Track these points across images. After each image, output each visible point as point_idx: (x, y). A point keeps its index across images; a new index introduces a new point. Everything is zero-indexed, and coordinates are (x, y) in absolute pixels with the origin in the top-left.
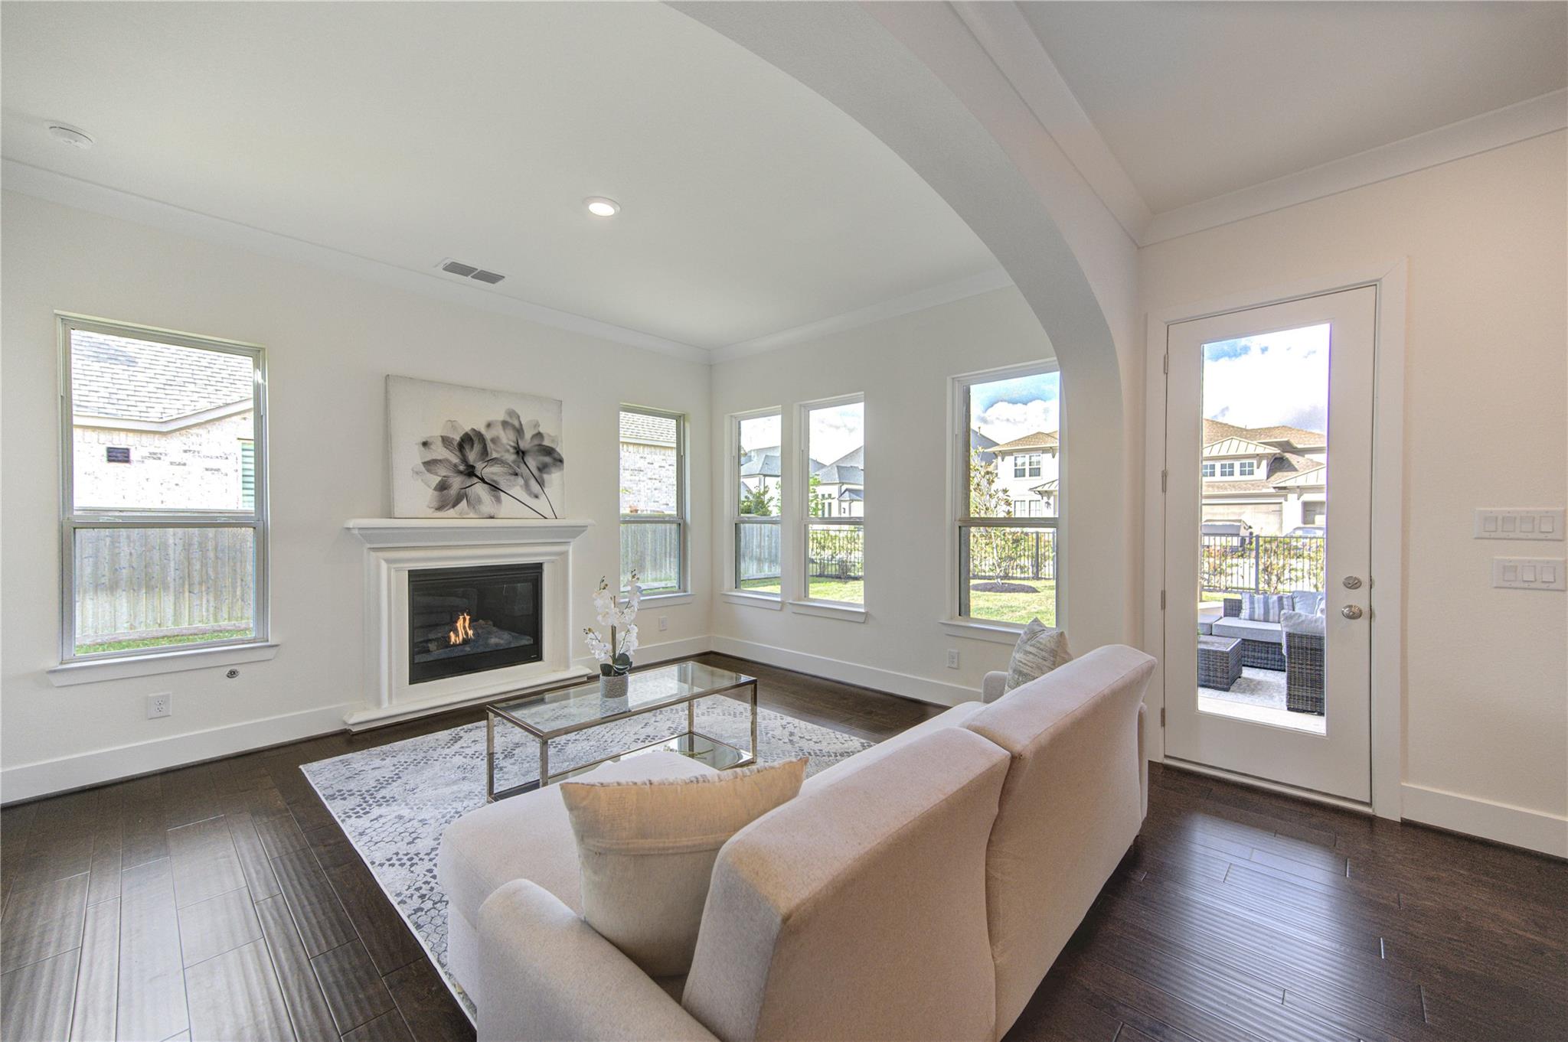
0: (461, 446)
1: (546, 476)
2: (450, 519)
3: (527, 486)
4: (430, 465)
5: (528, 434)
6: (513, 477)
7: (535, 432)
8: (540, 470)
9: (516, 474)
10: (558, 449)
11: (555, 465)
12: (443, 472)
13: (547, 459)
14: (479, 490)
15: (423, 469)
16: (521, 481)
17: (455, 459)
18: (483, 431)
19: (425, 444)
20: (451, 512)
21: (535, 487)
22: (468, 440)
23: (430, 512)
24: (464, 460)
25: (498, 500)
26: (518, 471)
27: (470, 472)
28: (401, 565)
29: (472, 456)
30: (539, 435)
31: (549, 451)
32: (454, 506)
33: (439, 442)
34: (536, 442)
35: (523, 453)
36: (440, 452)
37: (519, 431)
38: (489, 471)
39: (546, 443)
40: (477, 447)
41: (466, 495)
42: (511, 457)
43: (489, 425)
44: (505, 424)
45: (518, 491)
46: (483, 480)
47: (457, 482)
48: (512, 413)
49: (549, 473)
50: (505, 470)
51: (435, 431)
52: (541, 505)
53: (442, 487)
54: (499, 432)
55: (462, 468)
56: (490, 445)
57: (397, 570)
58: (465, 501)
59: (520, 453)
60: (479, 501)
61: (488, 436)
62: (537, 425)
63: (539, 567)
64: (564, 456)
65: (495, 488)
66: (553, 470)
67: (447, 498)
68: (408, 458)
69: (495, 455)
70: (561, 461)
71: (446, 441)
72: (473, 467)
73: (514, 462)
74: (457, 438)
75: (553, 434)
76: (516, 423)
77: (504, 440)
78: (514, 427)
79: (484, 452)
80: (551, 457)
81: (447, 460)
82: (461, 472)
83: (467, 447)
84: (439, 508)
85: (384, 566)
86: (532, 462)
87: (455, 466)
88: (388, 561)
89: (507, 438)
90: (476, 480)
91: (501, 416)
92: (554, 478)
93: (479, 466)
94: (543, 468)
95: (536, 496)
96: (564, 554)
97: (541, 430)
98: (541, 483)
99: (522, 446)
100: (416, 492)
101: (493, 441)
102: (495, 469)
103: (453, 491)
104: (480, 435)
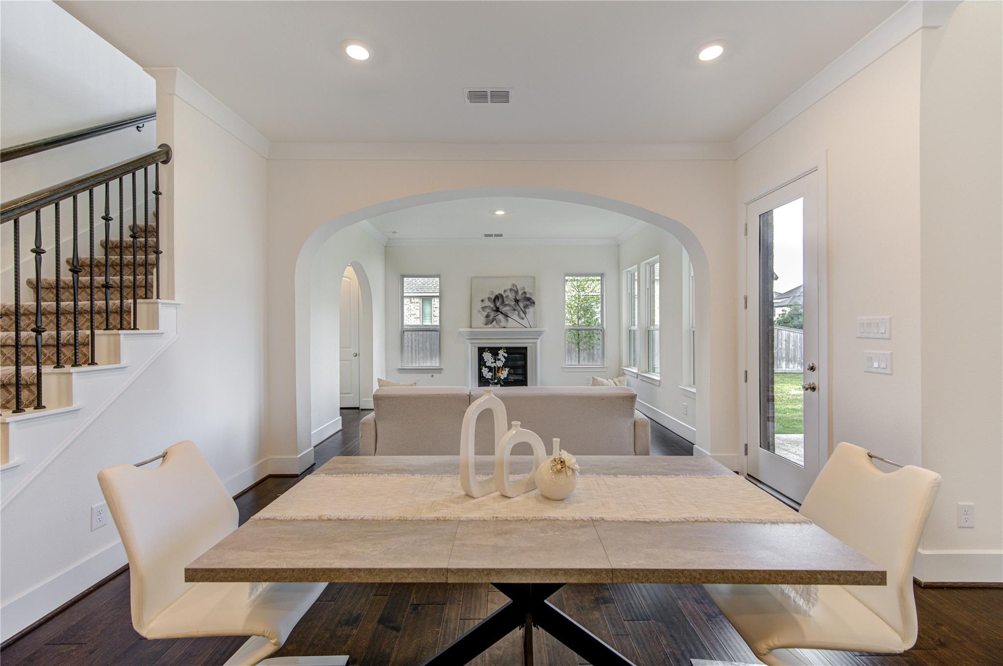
0: (494, 301)
1: (527, 310)
2: (490, 329)
3: (519, 315)
4: (483, 308)
5: (520, 293)
6: (513, 311)
7: (523, 292)
8: (525, 307)
9: (515, 310)
10: (533, 298)
11: (531, 305)
12: (488, 310)
13: (528, 303)
14: (500, 317)
15: (481, 310)
16: (516, 312)
17: (492, 306)
18: (502, 293)
19: (482, 301)
20: (490, 326)
21: (522, 315)
22: (497, 298)
23: (483, 326)
24: (495, 306)
25: (507, 321)
26: (516, 308)
27: (497, 310)
28: (475, 345)
29: (498, 304)
30: (525, 293)
31: (529, 299)
32: (491, 323)
33: (487, 299)
34: (523, 296)
35: (518, 301)
36: (487, 303)
37: (517, 292)
38: (504, 309)
39: (528, 296)
40: (500, 300)
41: (496, 319)
42: (513, 303)
43: (505, 291)
44: (511, 290)
45: (515, 317)
46: (502, 313)
47: (492, 314)
48: (514, 285)
49: (529, 308)
50: (510, 308)
51: (486, 296)
52: (525, 322)
53: (487, 316)
54: (508, 293)
55: (494, 309)
56: (505, 299)
57: (474, 347)
58: (495, 322)
59: (517, 301)
60: (500, 321)
61: (504, 296)
62: (524, 288)
63: (526, 348)
64: (535, 301)
65: (506, 316)
66: (530, 307)
67: (489, 321)
68: (478, 306)
69: (507, 303)
70: (534, 303)
71: (489, 299)
72: (498, 308)
73: (514, 305)
74: (493, 297)
75: (530, 292)
76: (515, 289)
77: (511, 297)
78: (514, 290)
79: (503, 301)
80: (529, 301)
81: (489, 306)
82: (494, 310)
83: (496, 300)
84: (486, 324)
85: (470, 345)
86: (521, 305)
87: (492, 308)
88: (471, 343)
89: (511, 295)
90: (499, 313)
91: (510, 287)
92: (530, 311)
93: (501, 307)
94: (526, 307)
95: (523, 319)
96: (535, 343)
97: (526, 290)
98: (525, 313)
99: (517, 298)
100: (480, 319)
101: (506, 297)
102: (507, 308)
103: (491, 318)
104: (501, 295)
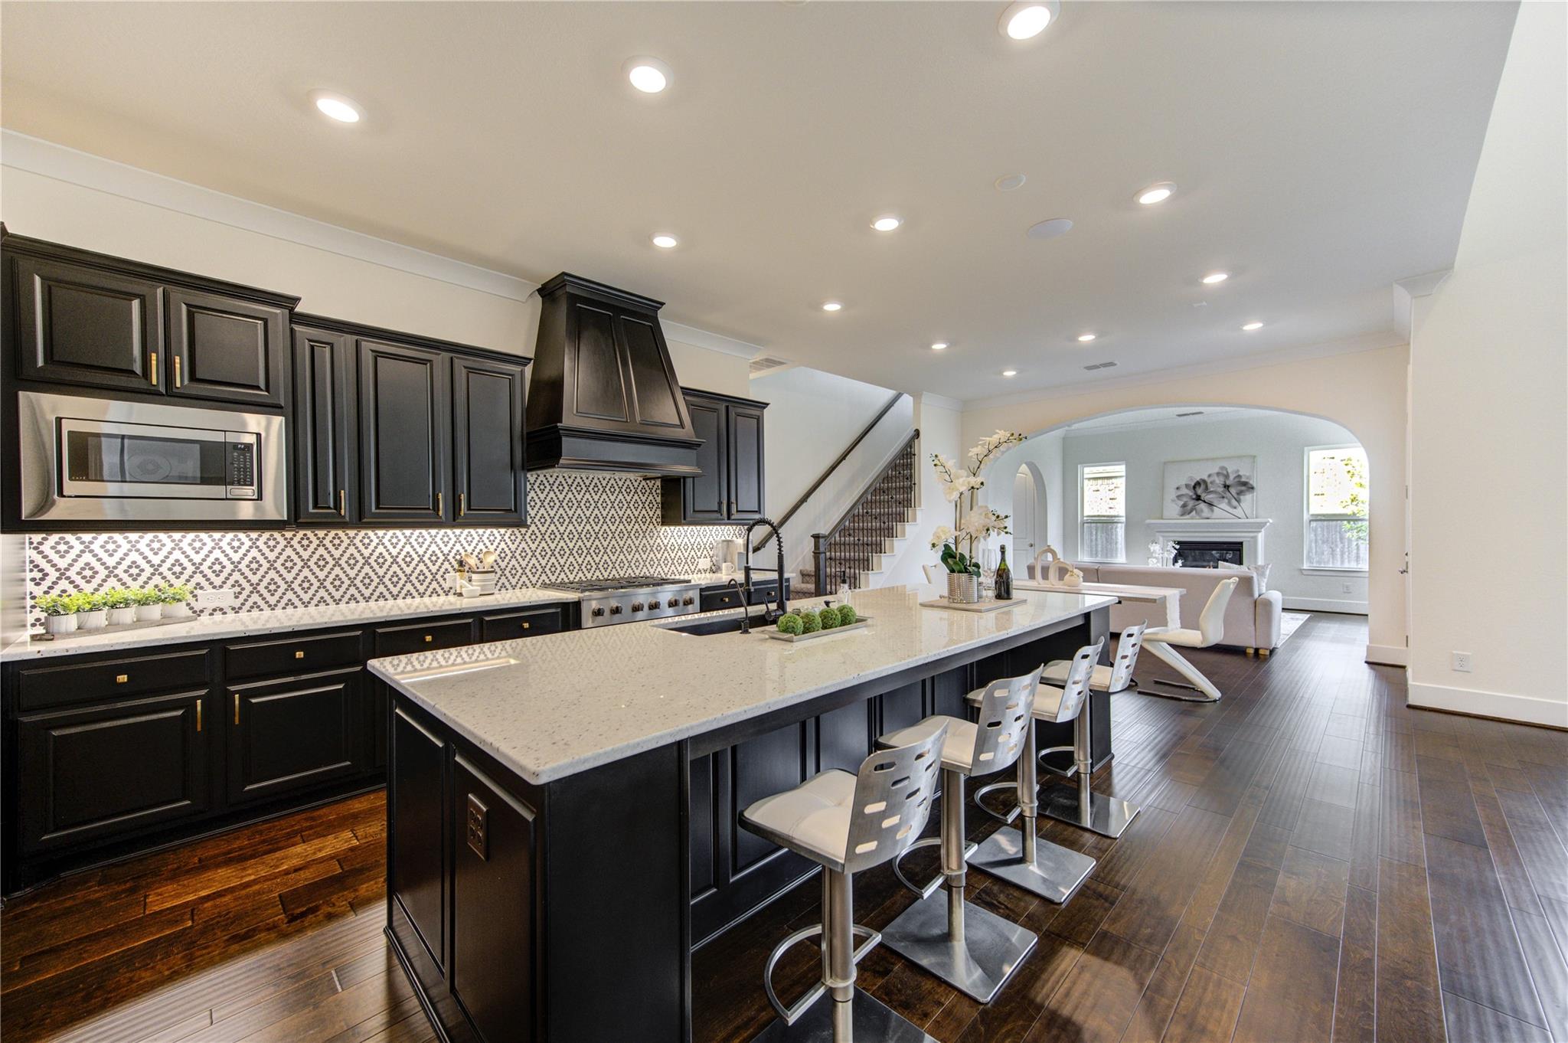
0: (1194, 487)
1: (1242, 497)
2: (1186, 520)
3: (1229, 503)
4: (1179, 497)
5: (1232, 477)
6: (1221, 499)
7: (1237, 475)
8: (1238, 494)
9: (1224, 497)
10: (1251, 482)
11: (1247, 490)
12: (1185, 499)
13: (1243, 488)
14: (1202, 506)
15: (1177, 499)
16: (1226, 500)
17: (1191, 494)
18: (1206, 478)
19: (1178, 488)
20: (1188, 517)
21: (1234, 503)
22: (1198, 484)
23: (1178, 517)
24: (1196, 493)
25: (1212, 511)
26: (1225, 495)
27: (1198, 498)
29: (1199, 491)
30: (1239, 476)
31: (1245, 484)
32: (1189, 514)
33: (1184, 487)
34: (1237, 480)
35: (1228, 486)
36: (1185, 491)
37: (1227, 476)
38: (1208, 497)
39: (1243, 480)
40: (1203, 486)
41: (1195, 509)
42: (1221, 489)
43: (1209, 476)
44: (1218, 474)
45: (1224, 505)
46: (1204, 502)
47: (1191, 503)
48: (1223, 468)
49: (1245, 495)
50: (1217, 496)
51: (1183, 482)
52: (1238, 512)
53: (1184, 506)
54: (1215, 478)
55: (1194, 497)
56: (1209, 485)
57: (1170, 541)
58: (1194, 512)
59: (1226, 487)
60: (1202, 511)
61: (1209, 481)
62: (1238, 471)
63: (1241, 543)
64: (1255, 485)
65: (1211, 505)
66: (1247, 493)
67: (1185, 511)
68: (1171, 494)
69: (1212, 489)
70: (1253, 488)
71: (1187, 486)
72: (1200, 496)
73: (1223, 491)
74: (1193, 484)
75: (1248, 474)
76: (1225, 472)
77: (1217, 481)
78: (1223, 475)
79: (1207, 488)
80: (1246, 486)
81: (1187, 494)
82: (1193, 499)
83: (1197, 487)
84: (1182, 515)
85: (1166, 539)
86: (1233, 491)
87: (1191, 496)
88: (1163, 536)
89: (1219, 481)
90: (1200, 502)
91: (1217, 470)
92: (1247, 498)
93: (1204, 496)
94: (1240, 493)
95: (1235, 508)
96: (1255, 539)
97: (1240, 473)
98: (1238, 501)
99: (1228, 483)
100: (1173, 509)
101: (1211, 483)
102: (1211, 496)
103: (1189, 508)
104: (1204, 481)
